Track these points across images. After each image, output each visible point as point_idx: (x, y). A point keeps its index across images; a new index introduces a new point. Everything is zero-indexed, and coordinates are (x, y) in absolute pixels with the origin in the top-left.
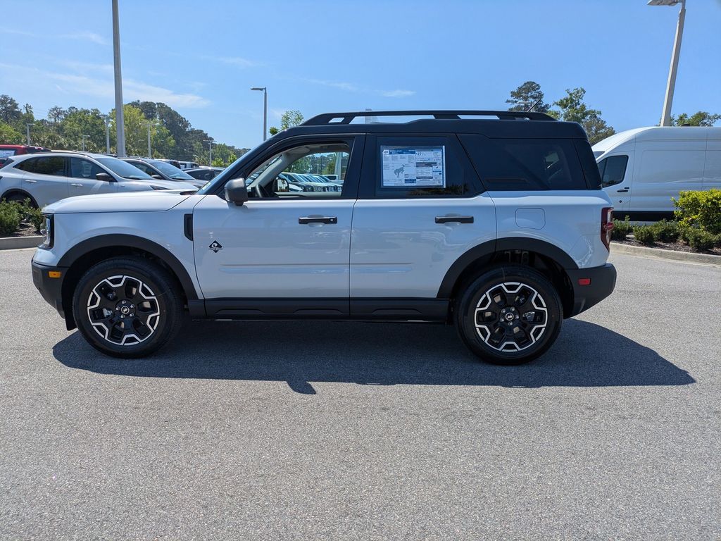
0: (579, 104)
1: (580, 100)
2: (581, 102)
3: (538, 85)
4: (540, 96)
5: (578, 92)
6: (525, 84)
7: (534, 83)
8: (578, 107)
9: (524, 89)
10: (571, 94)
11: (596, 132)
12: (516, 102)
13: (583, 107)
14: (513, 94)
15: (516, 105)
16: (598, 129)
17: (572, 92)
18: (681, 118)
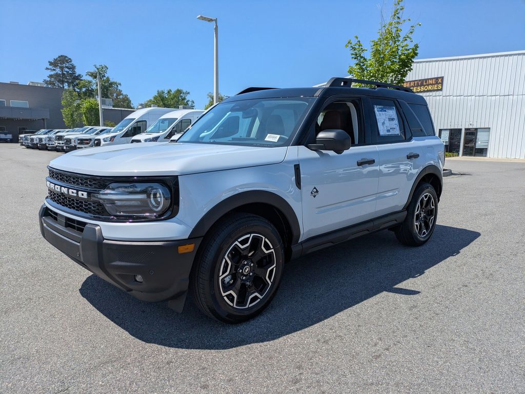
0: (105, 77)
1: (105, 74)
2: (106, 75)
3: (70, 59)
4: (73, 68)
5: (103, 68)
6: (59, 57)
7: (67, 57)
8: (105, 78)
9: (59, 60)
10: (98, 69)
11: (117, 97)
12: (54, 70)
13: (108, 79)
14: (51, 63)
15: (55, 72)
16: (118, 95)
17: (98, 67)
18: (169, 92)
